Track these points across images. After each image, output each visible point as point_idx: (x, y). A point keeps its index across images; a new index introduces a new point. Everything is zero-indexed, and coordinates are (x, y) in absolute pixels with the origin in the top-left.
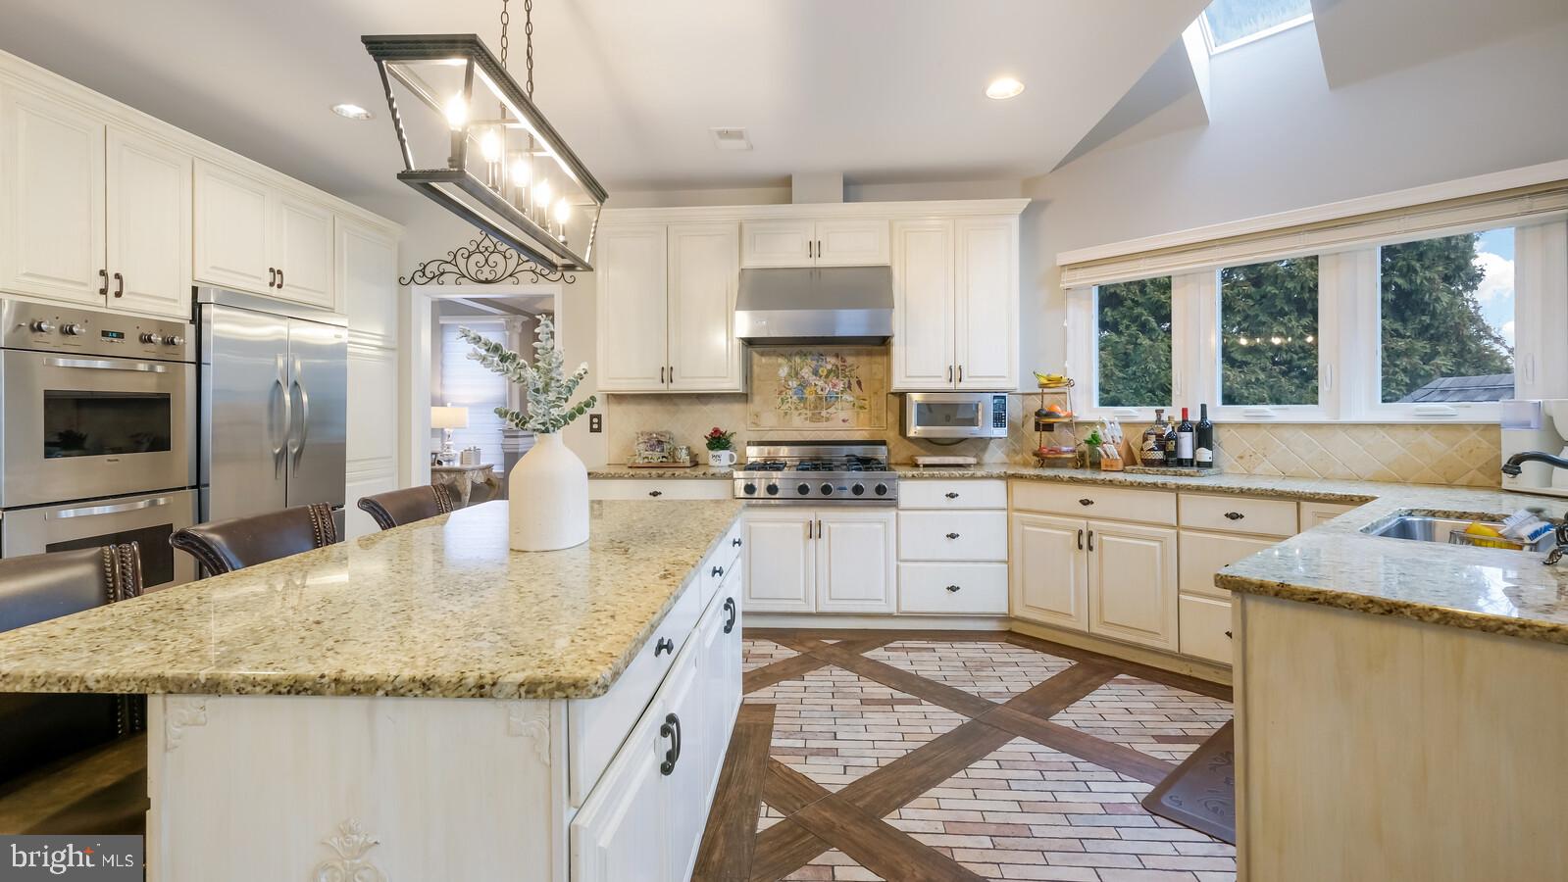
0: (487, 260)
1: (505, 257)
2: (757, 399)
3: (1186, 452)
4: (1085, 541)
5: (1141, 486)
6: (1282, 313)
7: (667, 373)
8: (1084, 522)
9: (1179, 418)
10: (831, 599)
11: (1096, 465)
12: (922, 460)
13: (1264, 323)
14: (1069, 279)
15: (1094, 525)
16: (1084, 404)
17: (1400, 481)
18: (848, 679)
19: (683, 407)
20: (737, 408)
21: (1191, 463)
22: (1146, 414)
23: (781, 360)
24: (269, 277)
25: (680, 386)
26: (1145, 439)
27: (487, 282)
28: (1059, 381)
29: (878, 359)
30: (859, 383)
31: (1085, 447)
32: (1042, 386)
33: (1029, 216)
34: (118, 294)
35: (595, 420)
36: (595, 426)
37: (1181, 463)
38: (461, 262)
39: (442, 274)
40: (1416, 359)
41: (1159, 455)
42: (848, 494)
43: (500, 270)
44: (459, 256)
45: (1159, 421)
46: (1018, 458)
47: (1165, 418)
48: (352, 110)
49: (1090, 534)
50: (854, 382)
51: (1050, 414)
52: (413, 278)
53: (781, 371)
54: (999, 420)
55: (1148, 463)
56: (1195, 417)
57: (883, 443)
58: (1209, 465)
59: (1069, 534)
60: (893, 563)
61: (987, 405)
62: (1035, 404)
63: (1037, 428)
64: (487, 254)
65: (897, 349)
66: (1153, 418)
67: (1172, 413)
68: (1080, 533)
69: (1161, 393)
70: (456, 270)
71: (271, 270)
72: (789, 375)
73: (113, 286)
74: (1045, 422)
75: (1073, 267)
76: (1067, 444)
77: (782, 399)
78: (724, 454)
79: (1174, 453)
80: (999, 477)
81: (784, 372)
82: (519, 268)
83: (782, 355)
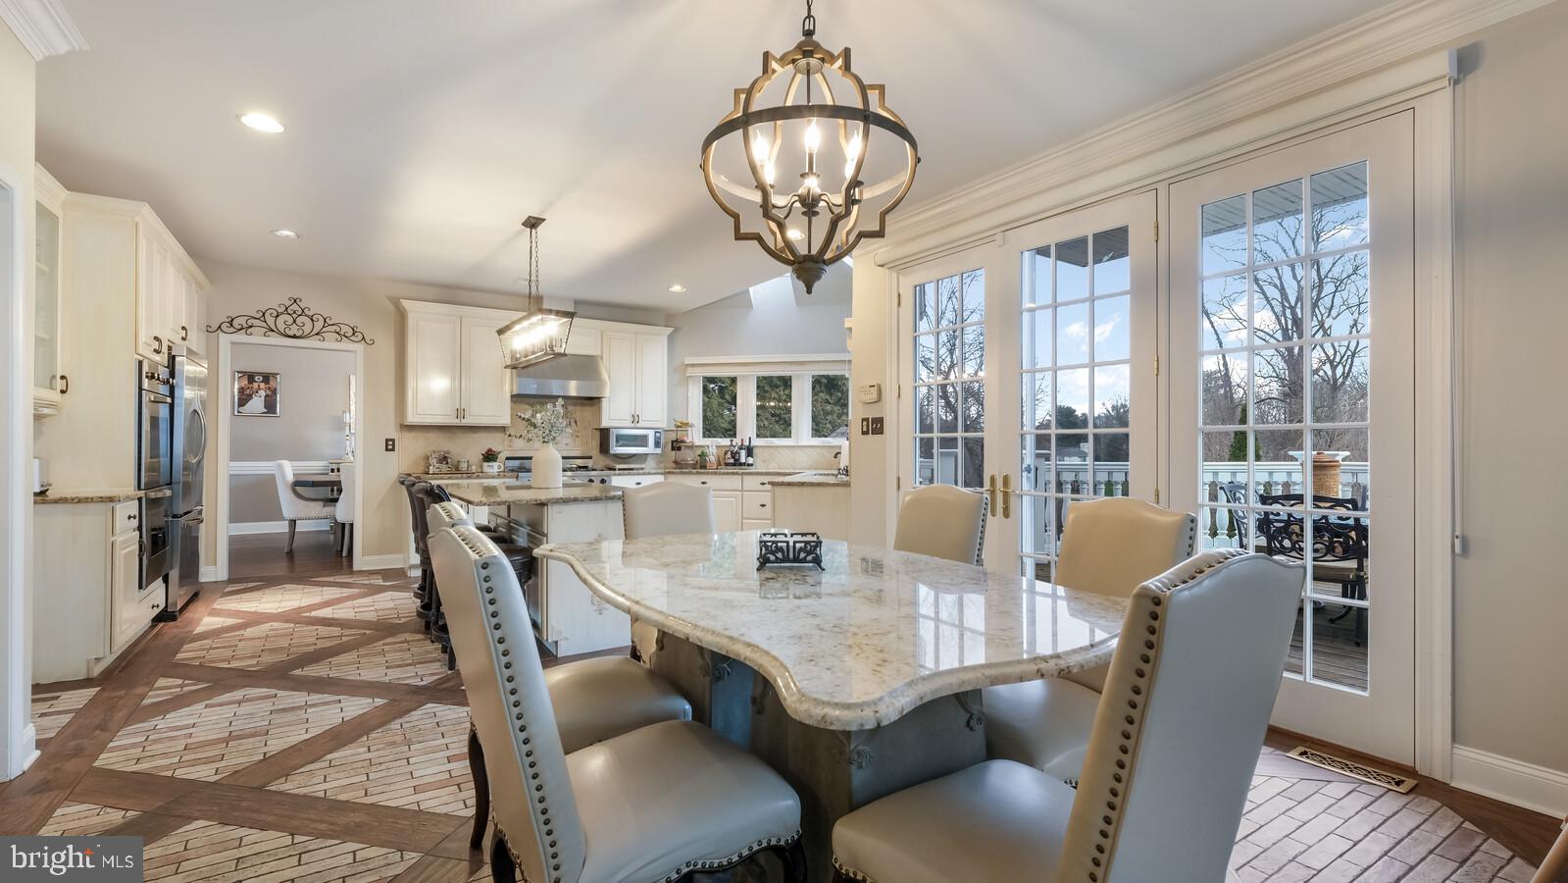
0: (295, 321)
1: (312, 320)
3: (743, 460)
5: (728, 474)
6: (778, 387)
7: (460, 413)
9: (740, 444)
11: (704, 467)
12: (618, 466)
13: (767, 392)
14: (690, 372)
16: (695, 436)
20: (501, 435)
21: (744, 464)
22: (726, 442)
23: (526, 406)
25: (468, 421)
26: (726, 454)
27: (294, 337)
28: (687, 424)
29: (588, 408)
30: (576, 422)
31: (698, 458)
32: (678, 427)
33: (671, 338)
35: (390, 443)
36: (390, 447)
37: (741, 464)
38: (270, 321)
39: (251, 327)
40: (835, 417)
41: (732, 461)
43: (307, 329)
44: (267, 315)
45: (731, 445)
46: (662, 465)
47: (734, 444)
48: (286, 233)
50: (572, 421)
51: (682, 442)
52: (220, 327)
54: (657, 444)
55: (727, 464)
56: (747, 443)
57: (590, 458)
58: (752, 465)
61: (651, 435)
62: (673, 437)
63: (673, 449)
64: (295, 316)
65: (605, 403)
66: (729, 444)
67: (737, 441)
69: (731, 431)
70: (264, 324)
71: (183, 328)
74: (677, 445)
75: (693, 365)
76: (690, 457)
78: (495, 465)
79: (738, 460)
80: (662, 474)
82: (324, 329)
83: (528, 404)
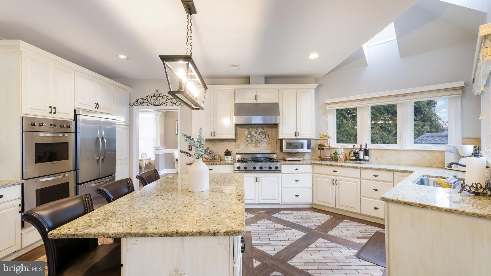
0: (157, 99)
1: (163, 98)
2: (239, 141)
3: (361, 157)
4: (335, 182)
5: (350, 167)
6: (383, 113)
7: (213, 134)
8: (334, 177)
9: (359, 147)
10: (262, 199)
11: (336, 160)
12: (287, 159)
13: (378, 116)
14: (328, 107)
15: (337, 178)
16: (332, 142)
17: (419, 166)
18: (270, 223)
19: (217, 143)
20: (233, 143)
21: (363, 160)
22: (350, 146)
23: (245, 129)
24: (95, 106)
25: (216, 137)
26: (350, 153)
27: (157, 105)
28: (326, 136)
29: (274, 129)
30: (268, 136)
31: (333, 155)
32: (321, 138)
33: (317, 89)
34: (55, 113)
35: (190, 147)
36: (190, 149)
37: (360, 160)
38: (149, 99)
39: (143, 103)
40: (420, 127)
41: (354, 158)
42: (267, 169)
43: (161, 102)
44: (148, 97)
45: (354, 148)
46: (314, 158)
47: (355, 147)
48: (122, 57)
49: (336, 180)
50: (267, 136)
51: (323, 146)
52: (134, 104)
53: (246, 132)
54: (309, 147)
55: (351, 160)
56: (364, 147)
57: (275, 153)
58: (368, 161)
59: (330, 180)
60: (280, 188)
61: (306, 142)
62: (319, 142)
63: (319, 149)
64: (157, 97)
65: (280, 127)
66: (352, 147)
67: (357, 146)
68: (333, 180)
70: (147, 101)
71: (95, 103)
72: (248, 133)
73: (53, 111)
74: (321, 147)
75: (330, 104)
76: (328, 154)
77: (246, 141)
78: (230, 157)
79: (358, 157)
80: (310, 164)
81: (246, 133)
82: (167, 101)
83: (246, 128)
